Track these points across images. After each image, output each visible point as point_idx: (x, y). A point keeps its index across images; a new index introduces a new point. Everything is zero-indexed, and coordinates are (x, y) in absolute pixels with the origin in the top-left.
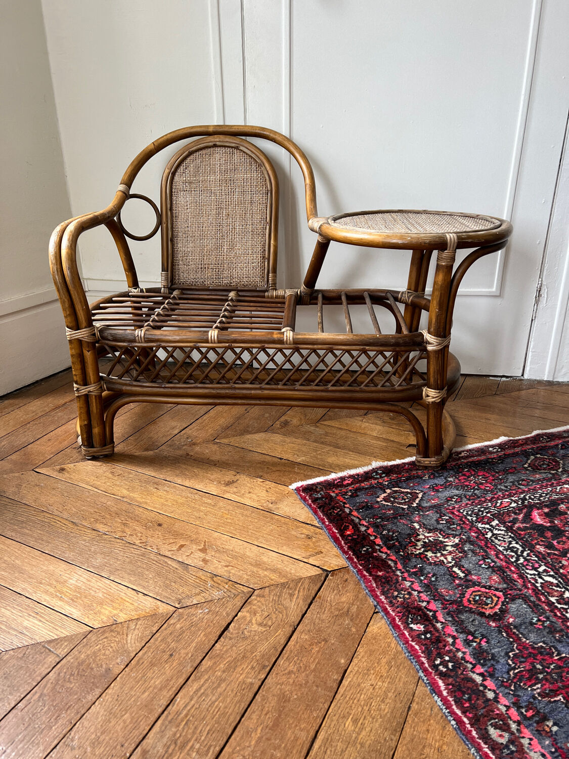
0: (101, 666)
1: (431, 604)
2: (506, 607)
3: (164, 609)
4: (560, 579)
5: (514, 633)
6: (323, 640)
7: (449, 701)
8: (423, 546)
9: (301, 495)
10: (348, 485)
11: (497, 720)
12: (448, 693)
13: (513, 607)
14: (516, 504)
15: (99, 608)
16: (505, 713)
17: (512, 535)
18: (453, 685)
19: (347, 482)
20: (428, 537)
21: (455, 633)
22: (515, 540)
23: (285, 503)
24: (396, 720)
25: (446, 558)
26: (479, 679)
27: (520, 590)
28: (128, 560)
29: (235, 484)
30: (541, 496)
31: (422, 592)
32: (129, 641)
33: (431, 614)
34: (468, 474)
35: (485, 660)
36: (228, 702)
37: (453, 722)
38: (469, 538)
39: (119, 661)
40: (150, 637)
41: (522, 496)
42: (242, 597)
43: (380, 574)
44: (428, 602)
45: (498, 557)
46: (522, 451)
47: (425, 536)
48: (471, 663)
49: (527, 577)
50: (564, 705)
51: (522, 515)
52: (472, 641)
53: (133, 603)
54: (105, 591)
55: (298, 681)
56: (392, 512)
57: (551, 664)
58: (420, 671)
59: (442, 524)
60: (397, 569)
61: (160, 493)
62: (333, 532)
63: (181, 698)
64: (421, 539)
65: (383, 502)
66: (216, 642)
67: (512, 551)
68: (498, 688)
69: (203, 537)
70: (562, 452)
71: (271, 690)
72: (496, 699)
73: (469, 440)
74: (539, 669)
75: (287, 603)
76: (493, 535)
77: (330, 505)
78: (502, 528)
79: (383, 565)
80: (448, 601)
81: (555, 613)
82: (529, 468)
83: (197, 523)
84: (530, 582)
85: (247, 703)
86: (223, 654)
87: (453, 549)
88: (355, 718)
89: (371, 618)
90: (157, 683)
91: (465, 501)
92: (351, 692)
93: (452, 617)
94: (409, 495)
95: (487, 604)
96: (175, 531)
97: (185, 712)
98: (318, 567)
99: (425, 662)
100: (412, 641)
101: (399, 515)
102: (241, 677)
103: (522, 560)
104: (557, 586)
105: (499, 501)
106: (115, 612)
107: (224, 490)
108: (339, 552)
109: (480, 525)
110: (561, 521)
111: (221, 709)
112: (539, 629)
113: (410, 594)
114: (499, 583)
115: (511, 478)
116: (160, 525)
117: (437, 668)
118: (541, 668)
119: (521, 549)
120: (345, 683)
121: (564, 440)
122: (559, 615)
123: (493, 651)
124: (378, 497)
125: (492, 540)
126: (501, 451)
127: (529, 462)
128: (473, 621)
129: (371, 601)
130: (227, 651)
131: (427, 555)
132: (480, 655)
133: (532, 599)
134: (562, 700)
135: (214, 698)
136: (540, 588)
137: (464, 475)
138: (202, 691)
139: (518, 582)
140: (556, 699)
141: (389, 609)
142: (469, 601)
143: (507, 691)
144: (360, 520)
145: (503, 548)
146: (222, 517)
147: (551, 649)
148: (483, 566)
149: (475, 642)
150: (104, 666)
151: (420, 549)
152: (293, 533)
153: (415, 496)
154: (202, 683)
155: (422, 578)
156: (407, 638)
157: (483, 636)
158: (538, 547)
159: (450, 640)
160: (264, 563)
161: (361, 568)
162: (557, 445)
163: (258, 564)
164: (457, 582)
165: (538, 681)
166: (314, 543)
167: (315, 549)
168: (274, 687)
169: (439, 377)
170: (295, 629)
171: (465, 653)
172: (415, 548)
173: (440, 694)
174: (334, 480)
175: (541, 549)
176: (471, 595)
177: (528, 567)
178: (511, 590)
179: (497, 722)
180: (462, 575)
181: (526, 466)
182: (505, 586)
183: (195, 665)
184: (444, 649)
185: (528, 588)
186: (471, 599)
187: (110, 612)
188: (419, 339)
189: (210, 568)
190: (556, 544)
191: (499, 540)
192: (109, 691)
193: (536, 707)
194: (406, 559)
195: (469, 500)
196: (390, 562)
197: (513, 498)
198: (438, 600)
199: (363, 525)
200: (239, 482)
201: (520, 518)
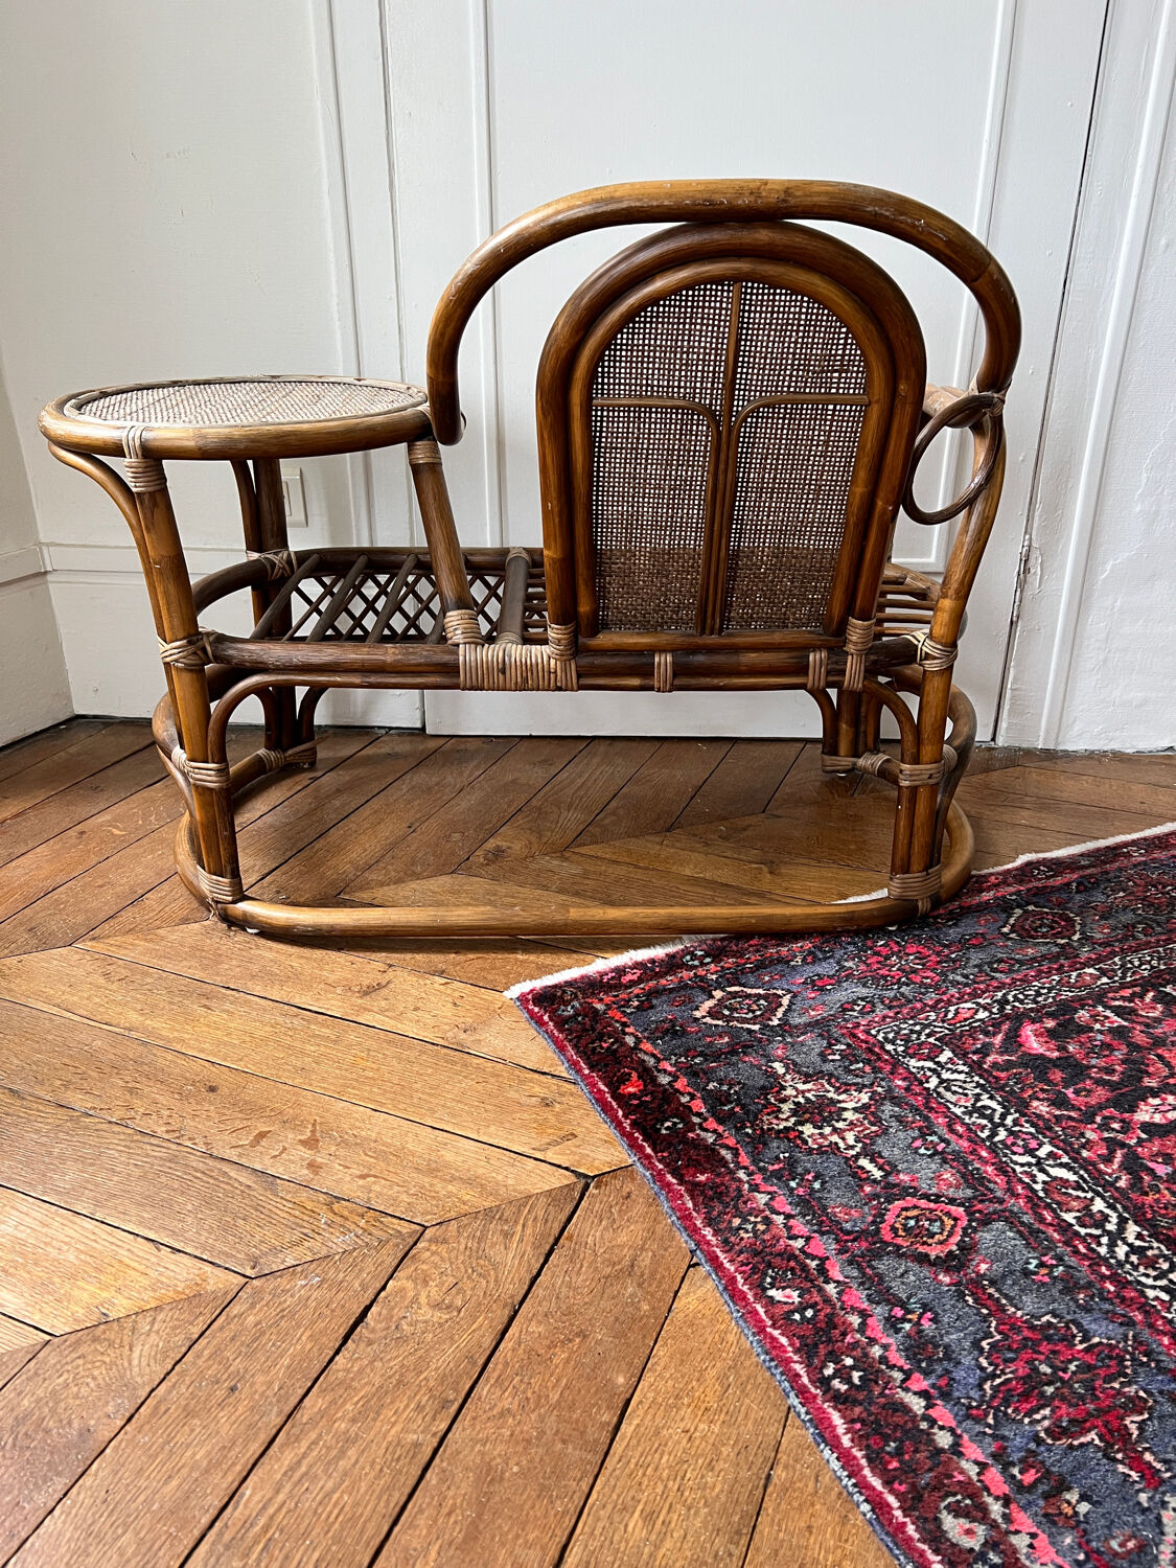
0: (70, 1423)
1: (813, 1242)
2: (972, 1238)
3: (219, 1281)
4: (1082, 1172)
5: (991, 1296)
6: (578, 1335)
7: (855, 1458)
8: (794, 1113)
9: (530, 1012)
10: (633, 983)
11: (959, 1497)
12: (852, 1440)
13: (986, 1237)
14: (987, 1014)
15: (68, 1286)
16: (975, 1478)
17: (982, 1081)
18: (863, 1421)
19: (629, 977)
20: (803, 1092)
21: (865, 1305)
22: (988, 1092)
23: (494, 1029)
24: (738, 1509)
25: (843, 1139)
26: (917, 1405)
27: (1001, 1201)
28: (137, 1172)
29: (384, 992)
30: (1038, 994)
31: (793, 1217)
32: (135, 1362)
33: (813, 1264)
34: (885, 951)
35: (930, 1360)
36: (362, 1490)
37: (866, 1507)
38: (890, 1090)
39: (110, 1409)
40: (184, 1350)
41: (1000, 994)
42: (397, 1245)
43: (702, 1178)
44: (808, 1239)
45: (952, 1131)
46: (996, 898)
47: (797, 1090)
48: (901, 1369)
49: (1014, 1170)
50: (1100, 1455)
51: (1000, 1037)
52: (904, 1320)
53: (149, 1271)
54: (82, 1248)
55: (522, 1432)
56: (726, 1039)
57: (1070, 1361)
58: (792, 1394)
59: (833, 1061)
60: (739, 1166)
61: (216, 1016)
62: (600, 1090)
63: (254, 1489)
64: (789, 1097)
65: (708, 1020)
66: (337, 1352)
67: (982, 1116)
68: (960, 1422)
69: (310, 1114)
70: (1078, 897)
71: (461, 1456)
72: (956, 1449)
74: (1045, 1374)
75: (496, 1253)
76: (942, 1081)
77: (594, 1030)
78: (961, 1068)
79: (709, 1157)
80: (848, 1233)
81: (1075, 1247)
82: (1012, 935)
83: (297, 1082)
84: (1020, 1181)
85: (407, 1491)
86: (353, 1379)
87: (857, 1116)
88: (648, 1510)
89: (683, 1278)
90: (198, 1457)
91: (880, 1010)
92: (640, 1449)
93: (860, 1268)
94: (762, 1002)
95: (932, 1236)
96: (246, 1103)
97: (262, 1521)
98: (567, 1169)
99: (802, 1372)
100: (773, 1326)
101: (741, 1046)
102: (393, 1432)
103: (1002, 1134)
104: (1078, 1187)
105: (952, 1009)
106: (105, 1294)
107: (360, 1006)
108: (613, 1133)
109: (913, 1063)
110: (1082, 1044)
111: (347, 1509)
112: (1044, 1284)
113: (767, 1221)
114: (957, 1187)
115: (976, 957)
116: (212, 1089)
117: (829, 1384)
118: (1049, 1371)
119: (1000, 1110)
120: (627, 1429)
121: (1081, 873)
122: (1083, 1250)
123: (946, 1340)
124: (697, 1009)
125: (938, 1094)
127: (1012, 921)
128: (902, 1275)
129: (684, 1241)
130: (361, 1371)
131: (802, 1133)
132: (920, 1350)
133: (1025, 1219)
134: (1097, 1442)
135: (330, 1484)
136: (1041, 1194)
137: (877, 954)
138: (303, 1469)
139: (996, 1183)
140: (1083, 1440)
141: (722, 1256)
142: (894, 1229)
143: (978, 1428)
144: (658, 1060)
145: (963, 1109)
146: (353, 1065)
147: (1069, 1328)
148: (922, 1151)
149: (910, 1321)
150: (76, 1424)
151: (786, 1120)
152: (512, 1094)
153: (774, 1002)
154: (302, 1450)
155: (793, 1184)
156: (762, 1321)
157: (925, 1307)
158: (1035, 1103)
159: (855, 1320)
160: (448, 1165)
161: (661, 1166)
162: (1068, 884)
163: (433, 1170)
164: (868, 1189)
165: (1045, 1402)
166: (557, 1115)
167: (560, 1129)
168: (468, 1449)
170: (516, 1312)
171: (887, 1346)
172: (777, 1118)
173: (835, 1444)
174: (602, 974)
175: (1043, 1108)
176: (898, 1216)
177: (1015, 1149)
178: (981, 1201)
179: (958, 1502)
180: (878, 1174)
181: (1005, 930)
182: (969, 1192)
183: (288, 1409)
184: (843, 1341)
185: (1017, 1196)
186: (897, 1225)
187: (93, 1295)
189: (326, 1183)
190: (1071, 1096)
191: (954, 1093)
192: (87, 1480)
193: (1043, 1462)
194: (758, 1143)
195: (890, 1008)
196: (723, 1152)
197: (980, 1000)
198: (827, 1232)
199: (665, 1071)
200: (392, 986)
201: (997, 1042)
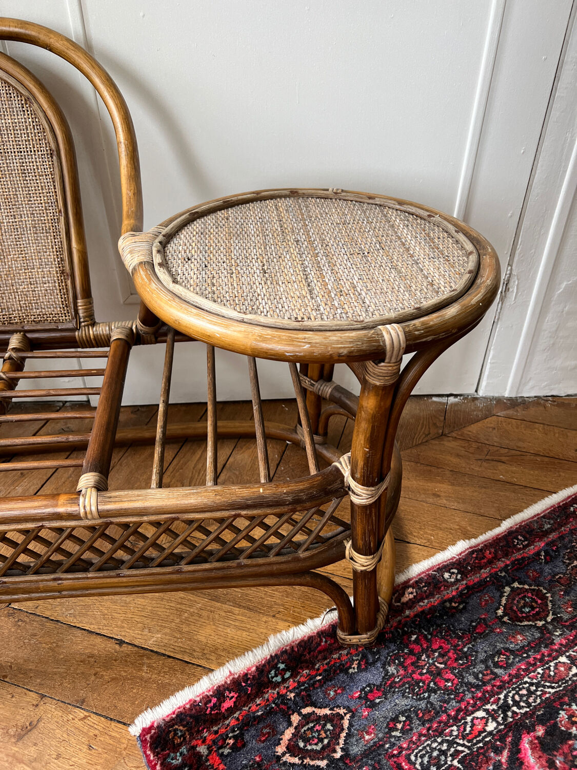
9: (147, 756)
10: (231, 711)
14: (494, 724)
19: (228, 704)
29: (34, 734)
30: (530, 693)
34: (417, 649)
41: (502, 697)
46: (491, 575)
51: (505, 753)
65: (288, 758)
70: (547, 569)
73: (414, 550)
82: (506, 619)
91: (418, 728)
94: (329, 726)
105: (469, 719)
107: (14, 756)
110: (565, 756)
115: (483, 648)
121: (546, 539)
124: (279, 742)
126: (462, 579)
127: (504, 601)
137: (411, 652)
153: (337, 725)
162: (538, 554)
169: (371, 538)
174: (206, 699)
181: (500, 612)
188: (336, 485)
195: (423, 722)
197: (488, 707)
200: (41, 724)
201: (503, 760)
